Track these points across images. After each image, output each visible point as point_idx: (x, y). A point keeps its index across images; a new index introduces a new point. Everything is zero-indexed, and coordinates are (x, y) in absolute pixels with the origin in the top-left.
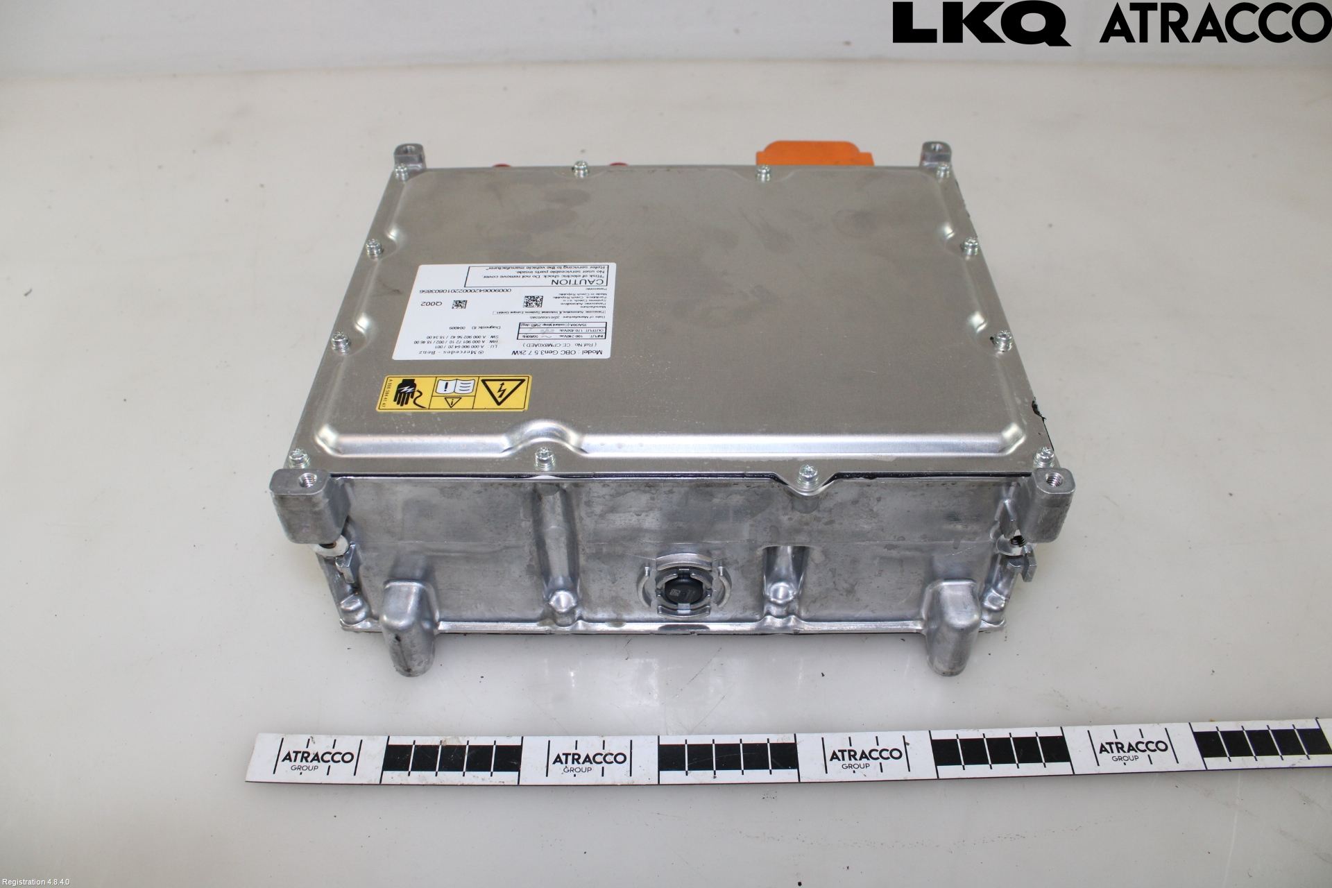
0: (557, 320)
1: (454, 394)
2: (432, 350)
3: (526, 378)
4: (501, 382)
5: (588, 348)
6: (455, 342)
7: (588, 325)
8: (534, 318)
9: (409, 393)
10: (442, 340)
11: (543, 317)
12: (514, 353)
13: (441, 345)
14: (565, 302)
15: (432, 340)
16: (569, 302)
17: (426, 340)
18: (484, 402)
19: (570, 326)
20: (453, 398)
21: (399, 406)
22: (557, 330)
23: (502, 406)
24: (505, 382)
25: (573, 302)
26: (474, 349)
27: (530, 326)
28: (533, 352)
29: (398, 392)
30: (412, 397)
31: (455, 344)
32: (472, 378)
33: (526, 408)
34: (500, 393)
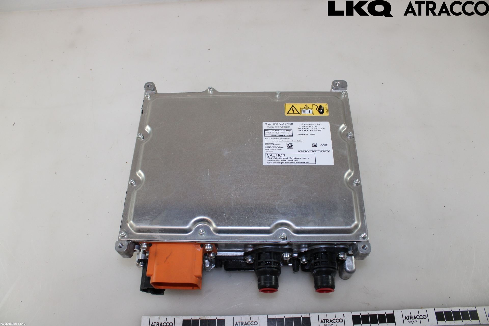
0: (281, 137)
1: (307, 109)
2: (318, 125)
3: (287, 114)
4: (294, 113)
5: (270, 126)
6: (311, 129)
7: (270, 135)
8: (288, 139)
9: (320, 110)
10: (316, 129)
11: (285, 139)
12: (292, 124)
13: (316, 127)
14: (279, 145)
15: (319, 130)
16: (278, 146)
17: (321, 129)
18: (297, 106)
19: (276, 135)
20: (306, 108)
21: (321, 105)
22: (280, 133)
23: (292, 105)
24: (292, 113)
25: (276, 146)
26: (305, 125)
27: (289, 135)
28: (286, 124)
29: (323, 110)
30: (318, 108)
31: (311, 127)
32: (303, 115)
33: (285, 104)
34: (293, 109)
